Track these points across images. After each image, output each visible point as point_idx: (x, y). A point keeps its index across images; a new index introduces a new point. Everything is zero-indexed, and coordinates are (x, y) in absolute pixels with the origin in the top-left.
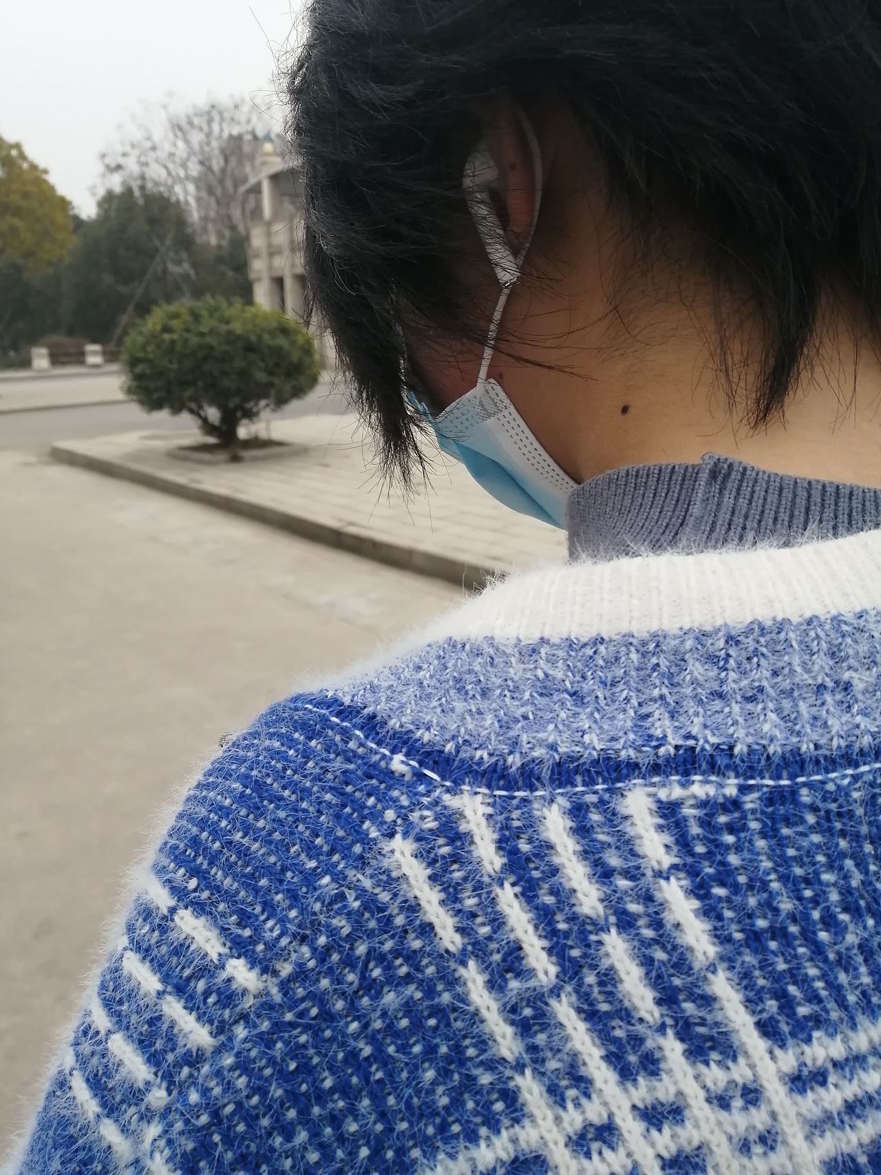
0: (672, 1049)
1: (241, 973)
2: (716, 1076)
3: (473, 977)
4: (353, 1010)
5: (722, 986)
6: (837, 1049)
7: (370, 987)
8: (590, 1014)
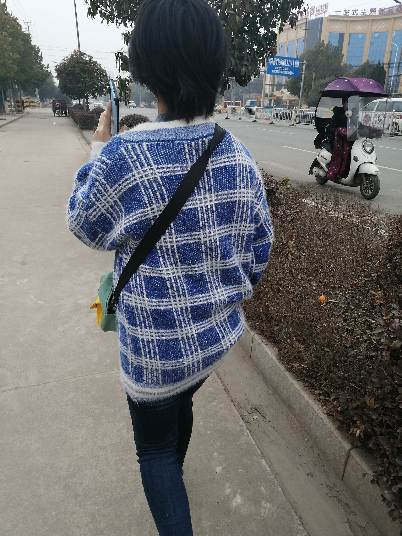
0: (146, 165)
1: (108, 161)
2: (149, 167)
3: (129, 159)
4: (119, 164)
5: (151, 159)
7: (120, 161)
8: (139, 162)
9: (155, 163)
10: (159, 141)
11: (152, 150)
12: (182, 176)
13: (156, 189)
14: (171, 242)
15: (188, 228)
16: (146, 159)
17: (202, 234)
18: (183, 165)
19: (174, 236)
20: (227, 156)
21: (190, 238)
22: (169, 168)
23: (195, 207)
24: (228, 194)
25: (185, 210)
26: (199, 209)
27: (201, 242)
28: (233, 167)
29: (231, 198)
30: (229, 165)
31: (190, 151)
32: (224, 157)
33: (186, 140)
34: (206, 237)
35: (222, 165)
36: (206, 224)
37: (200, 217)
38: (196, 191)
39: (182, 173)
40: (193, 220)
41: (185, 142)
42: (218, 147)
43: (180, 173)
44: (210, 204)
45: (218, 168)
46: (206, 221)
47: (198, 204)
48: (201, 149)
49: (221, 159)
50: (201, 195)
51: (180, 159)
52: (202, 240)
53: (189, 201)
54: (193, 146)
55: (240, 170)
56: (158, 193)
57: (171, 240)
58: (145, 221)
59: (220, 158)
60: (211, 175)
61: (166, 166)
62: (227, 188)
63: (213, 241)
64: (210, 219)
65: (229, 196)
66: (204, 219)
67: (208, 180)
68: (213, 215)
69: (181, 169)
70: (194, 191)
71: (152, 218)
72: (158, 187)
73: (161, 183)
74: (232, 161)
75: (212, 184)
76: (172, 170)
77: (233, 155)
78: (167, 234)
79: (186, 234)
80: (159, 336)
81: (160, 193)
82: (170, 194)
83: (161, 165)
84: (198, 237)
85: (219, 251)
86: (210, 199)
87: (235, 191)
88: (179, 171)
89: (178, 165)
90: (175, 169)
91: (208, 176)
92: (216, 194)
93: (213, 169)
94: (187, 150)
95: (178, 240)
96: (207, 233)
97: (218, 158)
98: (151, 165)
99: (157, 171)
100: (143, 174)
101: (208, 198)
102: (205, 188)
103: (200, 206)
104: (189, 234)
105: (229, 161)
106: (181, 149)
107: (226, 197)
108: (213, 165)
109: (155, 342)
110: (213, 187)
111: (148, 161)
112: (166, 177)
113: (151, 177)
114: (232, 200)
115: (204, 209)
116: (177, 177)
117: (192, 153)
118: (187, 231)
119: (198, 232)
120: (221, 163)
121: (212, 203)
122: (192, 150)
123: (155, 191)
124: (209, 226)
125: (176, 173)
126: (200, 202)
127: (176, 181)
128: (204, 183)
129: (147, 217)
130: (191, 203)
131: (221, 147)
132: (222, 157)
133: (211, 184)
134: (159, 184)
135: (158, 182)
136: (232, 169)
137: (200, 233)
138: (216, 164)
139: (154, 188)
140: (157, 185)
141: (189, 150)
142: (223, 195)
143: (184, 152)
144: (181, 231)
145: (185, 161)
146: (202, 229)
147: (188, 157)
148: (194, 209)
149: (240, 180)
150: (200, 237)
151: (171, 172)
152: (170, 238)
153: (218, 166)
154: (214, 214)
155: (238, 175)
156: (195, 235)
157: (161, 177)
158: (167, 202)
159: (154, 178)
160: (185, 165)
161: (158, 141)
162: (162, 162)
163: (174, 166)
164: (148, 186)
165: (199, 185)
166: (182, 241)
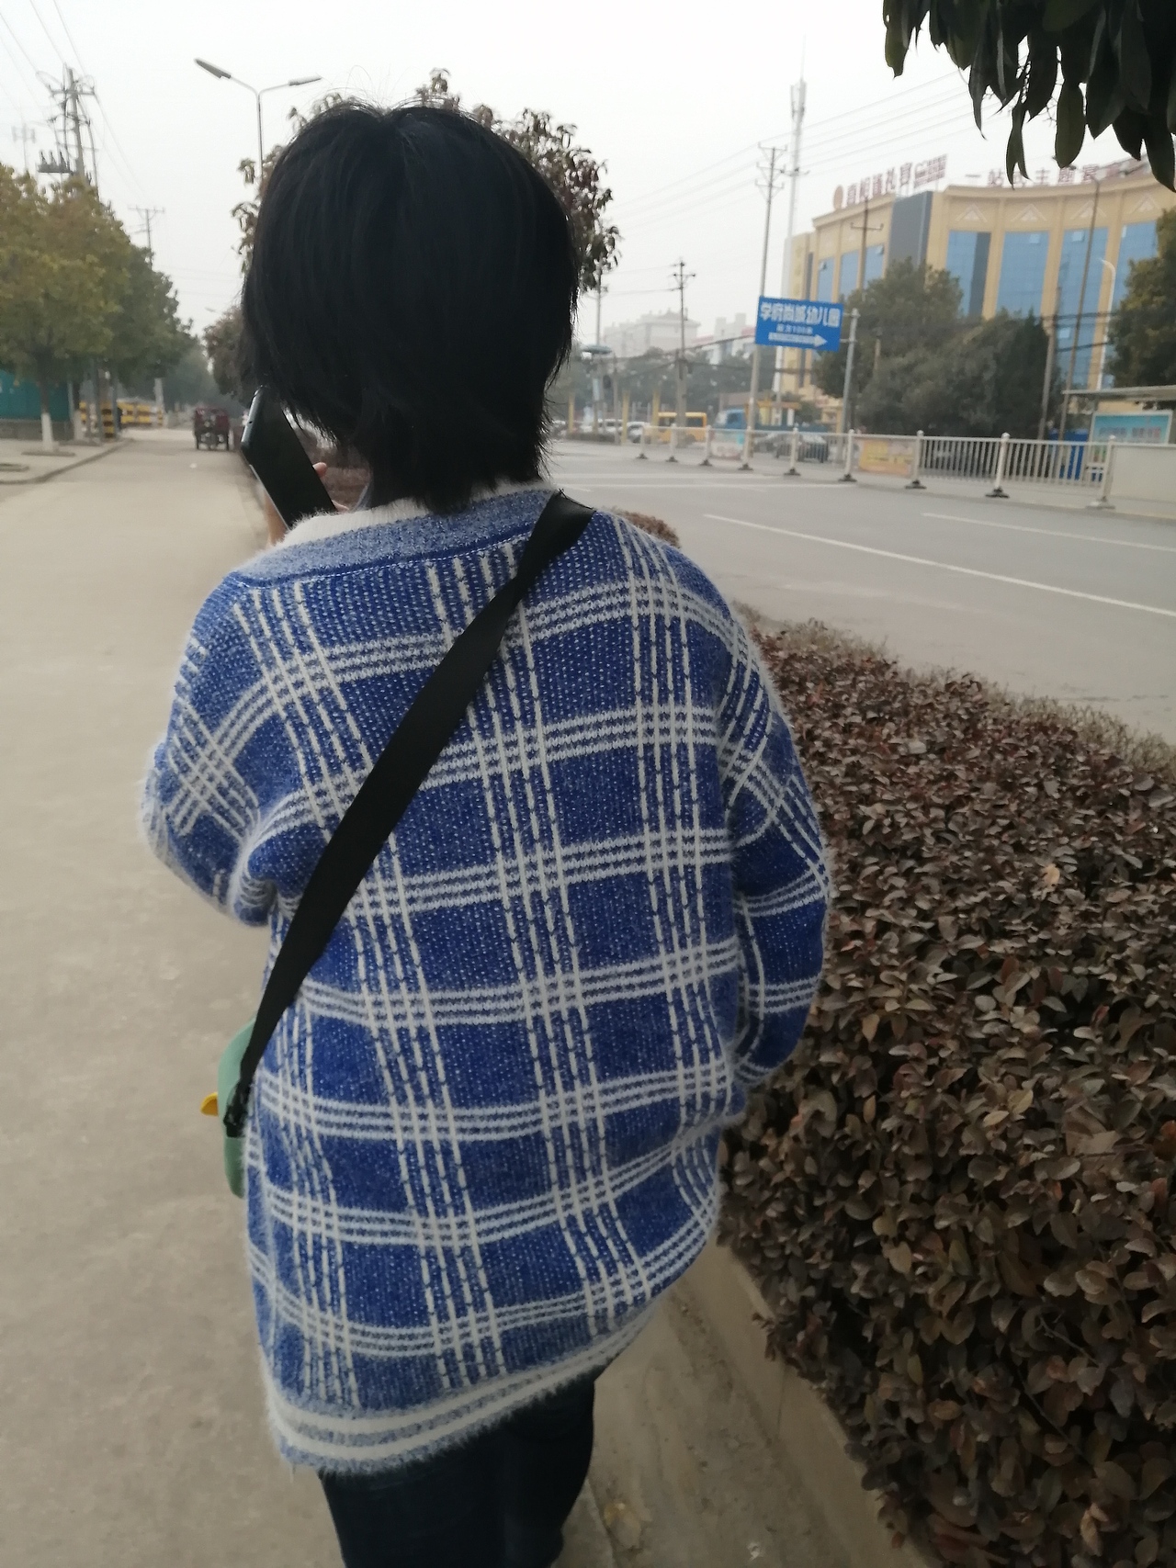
0: (296, 651)
1: (202, 650)
2: (307, 658)
3: (252, 640)
4: (226, 656)
5: (310, 632)
6: (344, 649)
8: (278, 644)
9: (323, 643)
10: (343, 568)
11: (317, 601)
12: (423, 676)
13: (328, 725)
14: (391, 903)
15: (449, 854)
16: (298, 631)
17: (501, 873)
18: (421, 639)
19: (400, 881)
20: (592, 592)
21: (459, 888)
22: (371, 651)
23: (471, 776)
24: (598, 725)
25: (436, 789)
26: (486, 783)
27: (498, 902)
28: (619, 630)
29: (611, 737)
30: (599, 624)
31: (448, 590)
32: (576, 596)
33: (432, 555)
34: (517, 883)
35: (572, 626)
36: (517, 837)
37: (491, 811)
38: (473, 722)
39: (420, 665)
40: (466, 821)
41: (428, 563)
42: (556, 566)
43: (413, 666)
44: (531, 763)
45: (554, 637)
46: (515, 824)
47: (483, 765)
48: (488, 577)
49: (564, 607)
50: (493, 735)
51: (410, 619)
52: (505, 895)
53: (450, 758)
54: (460, 572)
55: (645, 639)
56: (335, 739)
57: (391, 896)
58: (301, 833)
59: (561, 602)
60: (531, 663)
61: (360, 647)
62: (592, 702)
63: (545, 897)
64: (533, 816)
65: (605, 731)
66: (509, 820)
67: (518, 680)
68: (545, 801)
69: (416, 652)
70: (468, 724)
71: (321, 823)
72: (333, 720)
73: (343, 705)
74: (610, 608)
75: (535, 693)
76: (382, 657)
77: (614, 587)
78: (378, 875)
79: (444, 876)
80: (350, 1231)
81: (341, 737)
82: (376, 740)
83: (343, 644)
84: (488, 883)
85: (570, 932)
86: (529, 748)
87: (628, 714)
88: (409, 660)
89: (405, 641)
90: (391, 655)
91: (520, 667)
92: (551, 728)
93: (537, 644)
94: (435, 588)
95: (415, 894)
96: (522, 868)
97: (553, 604)
98: (310, 648)
99: (327, 668)
100: (289, 681)
101: (521, 742)
102: (510, 709)
103: (491, 771)
104: (454, 875)
105: (597, 610)
106: (415, 586)
107: (591, 734)
108: (538, 629)
109: (339, 1249)
110: (537, 707)
111: (302, 638)
112: (360, 682)
113: (311, 688)
114: (618, 744)
115: (507, 782)
116: (400, 680)
117: (457, 595)
118: (445, 862)
119: (486, 863)
120: (567, 619)
121: (537, 761)
122: (454, 586)
123: (327, 734)
124: (529, 843)
125: (395, 668)
126: (488, 758)
127: (396, 693)
128: (506, 691)
129: (306, 819)
130: (458, 763)
131: (564, 566)
132: (569, 599)
133: (530, 696)
134: (337, 708)
135: (334, 701)
136: (610, 635)
137: (494, 868)
138: (548, 626)
139: (322, 723)
140: (330, 713)
141: (443, 588)
142: (581, 728)
143: (428, 593)
144: (425, 863)
145: (433, 625)
146: (499, 855)
147: (440, 610)
148: (468, 783)
149: (649, 672)
150: (496, 882)
151: (376, 664)
152: (387, 890)
153: (556, 630)
154: (550, 798)
155: (637, 654)
156: (476, 878)
157: (344, 686)
158: (370, 767)
159: (321, 691)
160: (431, 638)
161: (337, 570)
162: (347, 635)
163: (387, 643)
164: (305, 719)
165: (485, 702)
166: (428, 899)
